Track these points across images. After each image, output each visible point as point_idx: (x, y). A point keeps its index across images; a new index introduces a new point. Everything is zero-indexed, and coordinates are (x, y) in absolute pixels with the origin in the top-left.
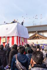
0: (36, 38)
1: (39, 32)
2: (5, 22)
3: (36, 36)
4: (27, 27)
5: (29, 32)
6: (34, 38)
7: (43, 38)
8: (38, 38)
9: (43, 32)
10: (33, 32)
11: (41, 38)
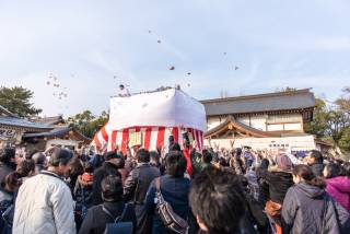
0: (230, 134)
1: (237, 116)
2: (122, 86)
3: (230, 127)
4: (204, 102)
5: (209, 117)
6: (223, 133)
7: (250, 135)
8: (236, 134)
9: (249, 115)
10: (219, 117)
11: (245, 133)
